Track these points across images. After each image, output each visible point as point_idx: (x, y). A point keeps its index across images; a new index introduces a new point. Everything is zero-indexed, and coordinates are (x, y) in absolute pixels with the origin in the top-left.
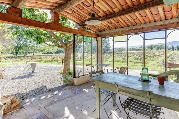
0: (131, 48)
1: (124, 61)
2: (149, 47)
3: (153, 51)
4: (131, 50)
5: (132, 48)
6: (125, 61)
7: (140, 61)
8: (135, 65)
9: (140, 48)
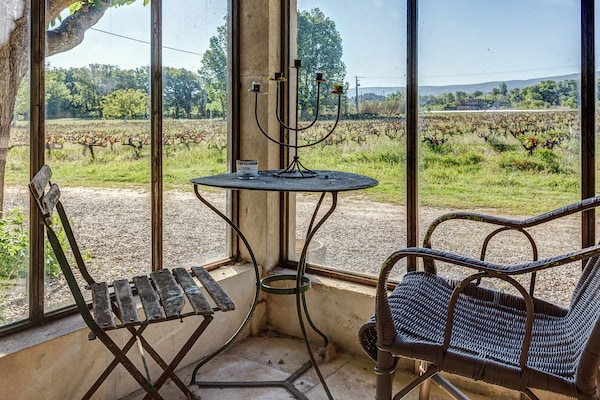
0: (454, 94)
1: (434, 160)
2: (536, 90)
3: (560, 109)
4: (453, 105)
5: (459, 94)
6: (438, 156)
7: (532, 159)
8: (512, 183)
9: (496, 92)
